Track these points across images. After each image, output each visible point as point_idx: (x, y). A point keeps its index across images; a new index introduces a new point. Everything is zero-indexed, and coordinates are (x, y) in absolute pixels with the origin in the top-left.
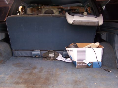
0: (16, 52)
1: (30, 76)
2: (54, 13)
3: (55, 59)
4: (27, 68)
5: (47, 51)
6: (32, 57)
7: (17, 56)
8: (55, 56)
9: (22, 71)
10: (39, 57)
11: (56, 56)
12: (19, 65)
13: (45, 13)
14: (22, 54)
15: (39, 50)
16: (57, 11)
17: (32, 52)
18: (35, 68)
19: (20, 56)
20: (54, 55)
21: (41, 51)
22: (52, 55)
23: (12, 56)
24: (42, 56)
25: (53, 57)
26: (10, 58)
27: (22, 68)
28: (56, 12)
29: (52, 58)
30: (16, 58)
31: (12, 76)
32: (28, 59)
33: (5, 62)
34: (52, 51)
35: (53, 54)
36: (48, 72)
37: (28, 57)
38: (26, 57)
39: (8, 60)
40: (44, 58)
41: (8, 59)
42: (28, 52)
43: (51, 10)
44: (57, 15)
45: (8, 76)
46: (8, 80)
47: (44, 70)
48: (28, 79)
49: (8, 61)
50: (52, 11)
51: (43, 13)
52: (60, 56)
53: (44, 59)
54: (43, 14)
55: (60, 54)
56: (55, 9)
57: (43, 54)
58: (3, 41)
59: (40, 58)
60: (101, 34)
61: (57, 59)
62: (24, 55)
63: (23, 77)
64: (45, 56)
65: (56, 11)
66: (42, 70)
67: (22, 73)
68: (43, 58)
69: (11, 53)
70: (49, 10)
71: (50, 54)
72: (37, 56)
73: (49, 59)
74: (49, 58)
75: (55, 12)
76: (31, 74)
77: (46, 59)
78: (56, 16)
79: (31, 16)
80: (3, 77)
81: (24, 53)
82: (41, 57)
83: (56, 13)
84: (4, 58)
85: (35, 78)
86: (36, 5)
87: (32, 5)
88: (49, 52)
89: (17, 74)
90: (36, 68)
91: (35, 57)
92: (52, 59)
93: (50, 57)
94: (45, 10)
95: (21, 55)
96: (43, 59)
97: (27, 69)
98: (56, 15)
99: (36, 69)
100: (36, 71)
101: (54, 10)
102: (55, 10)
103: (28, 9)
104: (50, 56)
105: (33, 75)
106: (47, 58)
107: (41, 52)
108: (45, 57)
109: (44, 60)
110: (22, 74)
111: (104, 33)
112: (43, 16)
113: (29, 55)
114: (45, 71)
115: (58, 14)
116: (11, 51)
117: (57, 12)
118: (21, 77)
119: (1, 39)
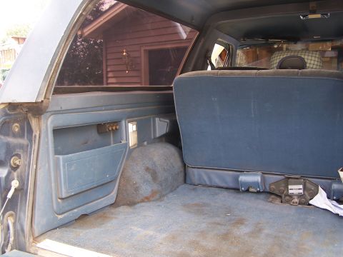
0: (195, 174)
1: (224, 242)
2: (308, 65)
3: (304, 201)
4: (218, 220)
5: (283, 177)
6: (237, 190)
7: (197, 182)
8: (306, 193)
9: (204, 225)
10: (258, 192)
11: (309, 194)
12: (199, 209)
13: (280, 67)
14: (210, 178)
15: (260, 173)
16: (316, 59)
17: (238, 176)
18: (240, 222)
19: (205, 185)
20: (301, 191)
21: (266, 176)
22: (296, 189)
23: (185, 181)
24: (268, 190)
25: (300, 196)
26: (178, 187)
27: (204, 219)
28: (312, 62)
29: (295, 197)
30: (194, 189)
31: (174, 238)
32: (225, 193)
33: (164, 196)
34: (297, 178)
35: (301, 187)
36: (275, 237)
37: (227, 188)
38: (222, 188)
39: (171, 191)
40: (273, 196)
41: (173, 189)
42: (228, 175)
43: (298, 57)
44: (315, 72)
45: (164, 235)
46: (161, 246)
47: (266, 231)
48: (215, 250)
49: (171, 194)
50: (303, 60)
51: (275, 65)
52: (322, 195)
53: (273, 198)
54: (273, 68)
55: (320, 189)
56: (310, 54)
57: (270, 185)
58: (164, 139)
59: (262, 196)
61: (311, 202)
62: (217, 182)
63: (204, 243)
64: (277, 192)
65: (313, 58)
66: (260, 230)
67: (202, 232)
68: (268, 195)
69: (182, 174)
70: (293, 57)
71: (290, 187)
72: (251, 190)
73: (288, 202)
74: (287, 198)
75: (309, 61)
76: (225, 237)
77: (278, 200)
78: (312, 74)
79: (239, 74)
80: (151, 236)
81: (216, 177)
82: (264, 192)
83: (315, 67)
84: (161, 185)
85: (236, 250)
86: (261, 41)
87: (249, 41)
88: (287, 181)
89: (189, 232)
90: (242, 224)
91: (247, 191)
92: (296, 200)
93: (291, 196)
94: (282, 57)
95: (208, 183)
96: (271, 199)
97: (219, 224)
98: (311, 72)
99: (243, 227)
100: (243, 231)
101: (306, 57)
102: (310, 58)
103: (239, 52)
104: (290, 192)
105: (232, 242)
106: (280, 197)
107: (263, 179)
108: (275, 194)
109: (271, 202)
110: (203, 234)
112: (274, 74)
113: (231, 185)
114: (268, 235)
115: (318, 67)
116: (182, 169)
117: (316, 63)
118: (197, 243)
119: (158, 135)
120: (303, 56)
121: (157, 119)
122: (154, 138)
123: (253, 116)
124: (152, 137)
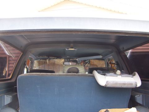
2: (80, 71)
13: (68, 72)
28: (82, 70)
54: (65, 72)
60: (136, 96)
70: (74, 68)
78: (82, 75)
86: (46, 57)
94: (69, 68)
102: (80, 68)
111: (139, 95)
115: (84, 72)
119: (5, 104)
120: (78, 68)
121: (5, 96)
122: (4, 106)
123: (56, 94)
124: (3, 106)
